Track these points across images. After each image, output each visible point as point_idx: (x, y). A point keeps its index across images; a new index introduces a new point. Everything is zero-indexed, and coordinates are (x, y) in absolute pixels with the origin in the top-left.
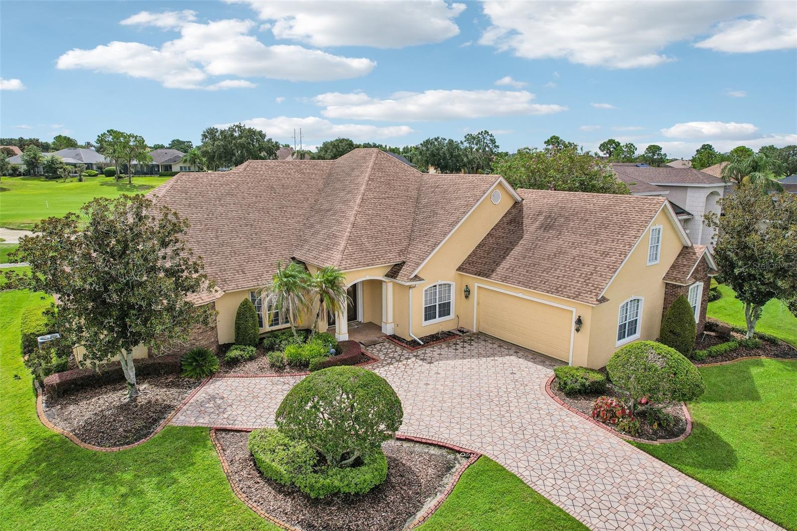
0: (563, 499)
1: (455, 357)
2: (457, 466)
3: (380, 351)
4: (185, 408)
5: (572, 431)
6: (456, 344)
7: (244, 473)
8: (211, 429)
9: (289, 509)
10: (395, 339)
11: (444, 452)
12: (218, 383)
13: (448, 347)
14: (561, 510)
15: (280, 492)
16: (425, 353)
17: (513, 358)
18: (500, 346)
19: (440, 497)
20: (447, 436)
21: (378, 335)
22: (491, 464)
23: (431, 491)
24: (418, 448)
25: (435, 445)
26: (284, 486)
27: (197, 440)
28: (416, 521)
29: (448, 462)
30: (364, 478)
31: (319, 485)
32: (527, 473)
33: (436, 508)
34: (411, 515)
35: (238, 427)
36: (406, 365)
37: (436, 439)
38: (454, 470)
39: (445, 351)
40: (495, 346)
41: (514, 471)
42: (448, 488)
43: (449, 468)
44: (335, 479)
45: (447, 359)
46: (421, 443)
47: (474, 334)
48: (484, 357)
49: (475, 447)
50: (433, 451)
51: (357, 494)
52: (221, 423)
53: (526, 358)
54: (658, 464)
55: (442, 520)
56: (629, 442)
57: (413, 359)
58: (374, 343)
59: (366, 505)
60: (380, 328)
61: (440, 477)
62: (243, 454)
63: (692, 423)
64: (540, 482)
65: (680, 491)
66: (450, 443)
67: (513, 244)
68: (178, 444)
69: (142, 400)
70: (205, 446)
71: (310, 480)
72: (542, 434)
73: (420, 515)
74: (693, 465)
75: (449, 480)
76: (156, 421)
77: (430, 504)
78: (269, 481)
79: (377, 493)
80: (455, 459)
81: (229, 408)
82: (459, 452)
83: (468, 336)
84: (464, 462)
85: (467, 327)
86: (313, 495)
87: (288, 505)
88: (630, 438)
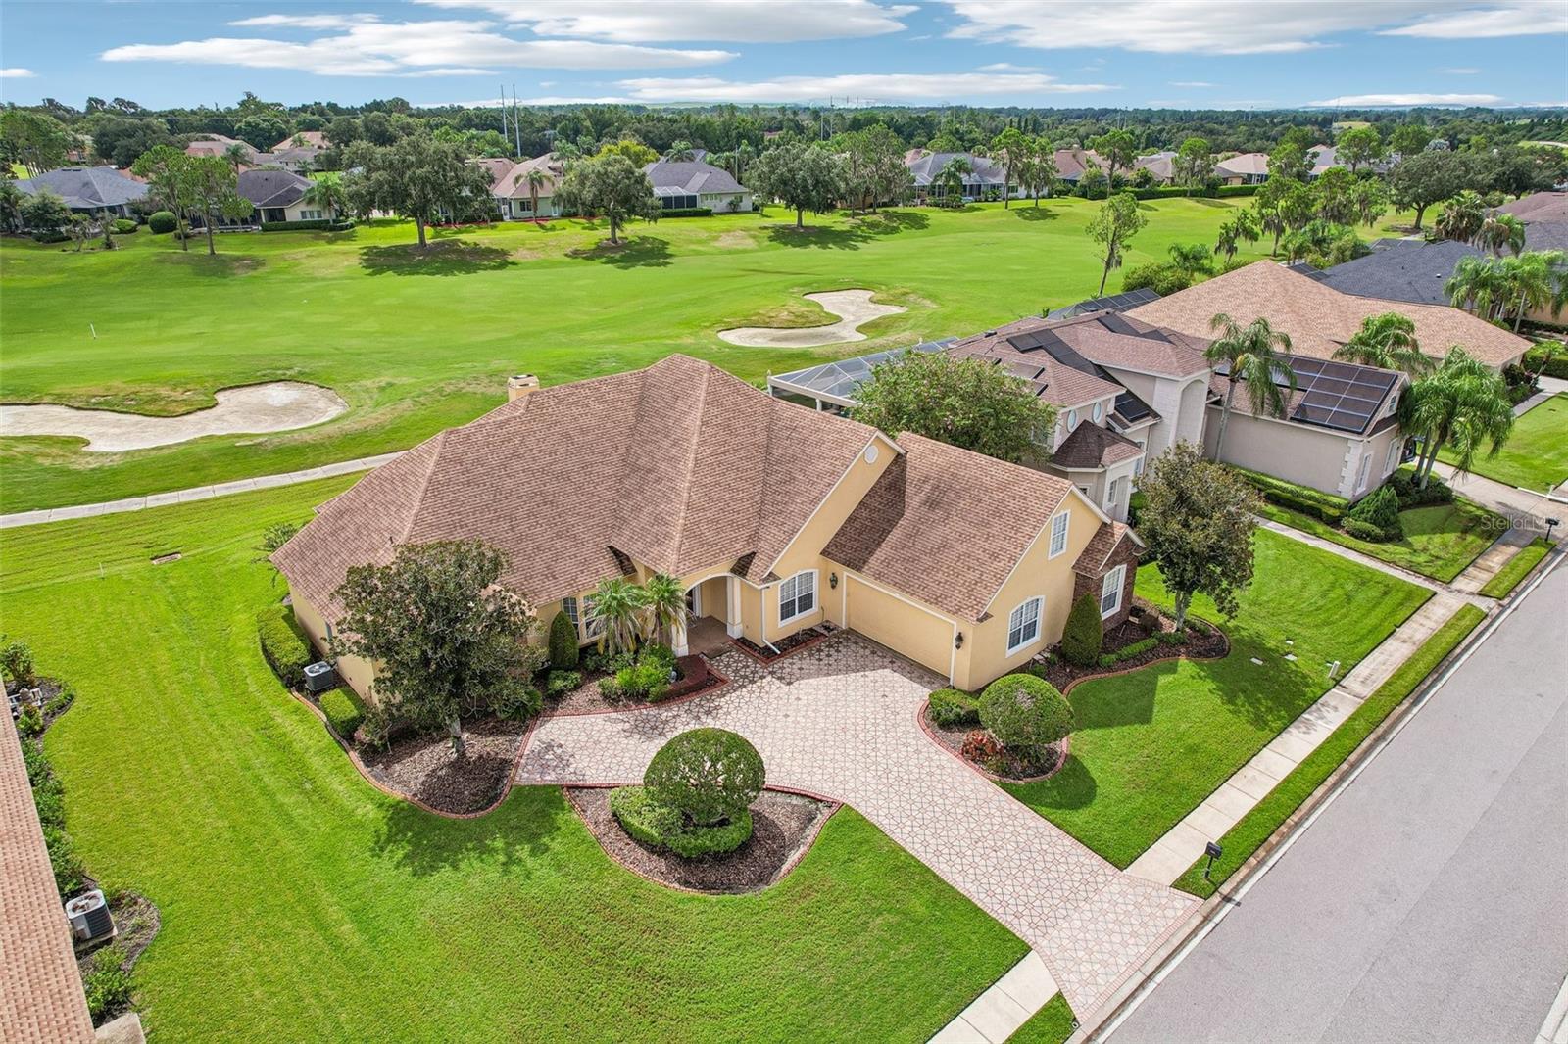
0: (917, 846)
1: (819, 673)
2: (819, 816)
3: (728, 666)
4: (523, 761)
5: (938, 771)
6: (820, 651)
7: (612, 835)
8: (562, 787)
9: (664, 869)
10: (744, 643)
11: (806, 801)
12: (548, 725)
13: (811, 655)
14: (913, 857)
15: (653, 853)
16: (782, 668)
17: (887, 671)
18: (873, 653)
19: (802, 849)
20: (808, 783)
21: (723, 641)
22: (852, 813)
23: (794, 844)
24: (780, 798)
25: (797, 794)
26: (655, 847)
27: (552, 802)
28: (782, 874)
29: (810, 813)
30: (731, 836)
31: (691, 846)
32: (886, 821)
33: (800, 860)
34: (777, 868)
35: (589, 783)
36: (761, 688)
37: (798, 787)
38: (816, 821)
39: (807, 664)
40: (868, 652)
41: (874, 820)
42: (810, 839)
43: (811, 819)
44: (705, 840)
45: (810, 676)
46: (783, 792)
47: (843, 632)
48: (853, 671)
49: (837, 795)
50: (795, 801)
51: (725, 852)
52: (570, 779)
53: (901, 671)
54: (1017, 805)
55: (804, 871)
56: (995, 782)
57: (769, 678)
58: (720, 653)
59: (735, 860)
60: (723, 627)
61: (802, 829)
62: (604, 815)
63: (1067, 755)
64: (898, 830)
65: (1029, 832)
66: (812, 792)
67: (892, 523)
68: (535, 807)
69: (472, 754)
70: (563, 809)
71: (680, 841)
72: (906, 776)
73: (785, 867)
74: (1050, 805)
75: (812, 832)
76: (498, 780)
77: (793, 857)
78: (640, 843)
79: (744, 849)
80: (818, 809)
81: (572, 760)
82: (821, 801)
83: (835, 636)
84: (826, 812)
85: (834, 622)
86: (685, 855)
87: (663, 865)
88: (997, 778)
